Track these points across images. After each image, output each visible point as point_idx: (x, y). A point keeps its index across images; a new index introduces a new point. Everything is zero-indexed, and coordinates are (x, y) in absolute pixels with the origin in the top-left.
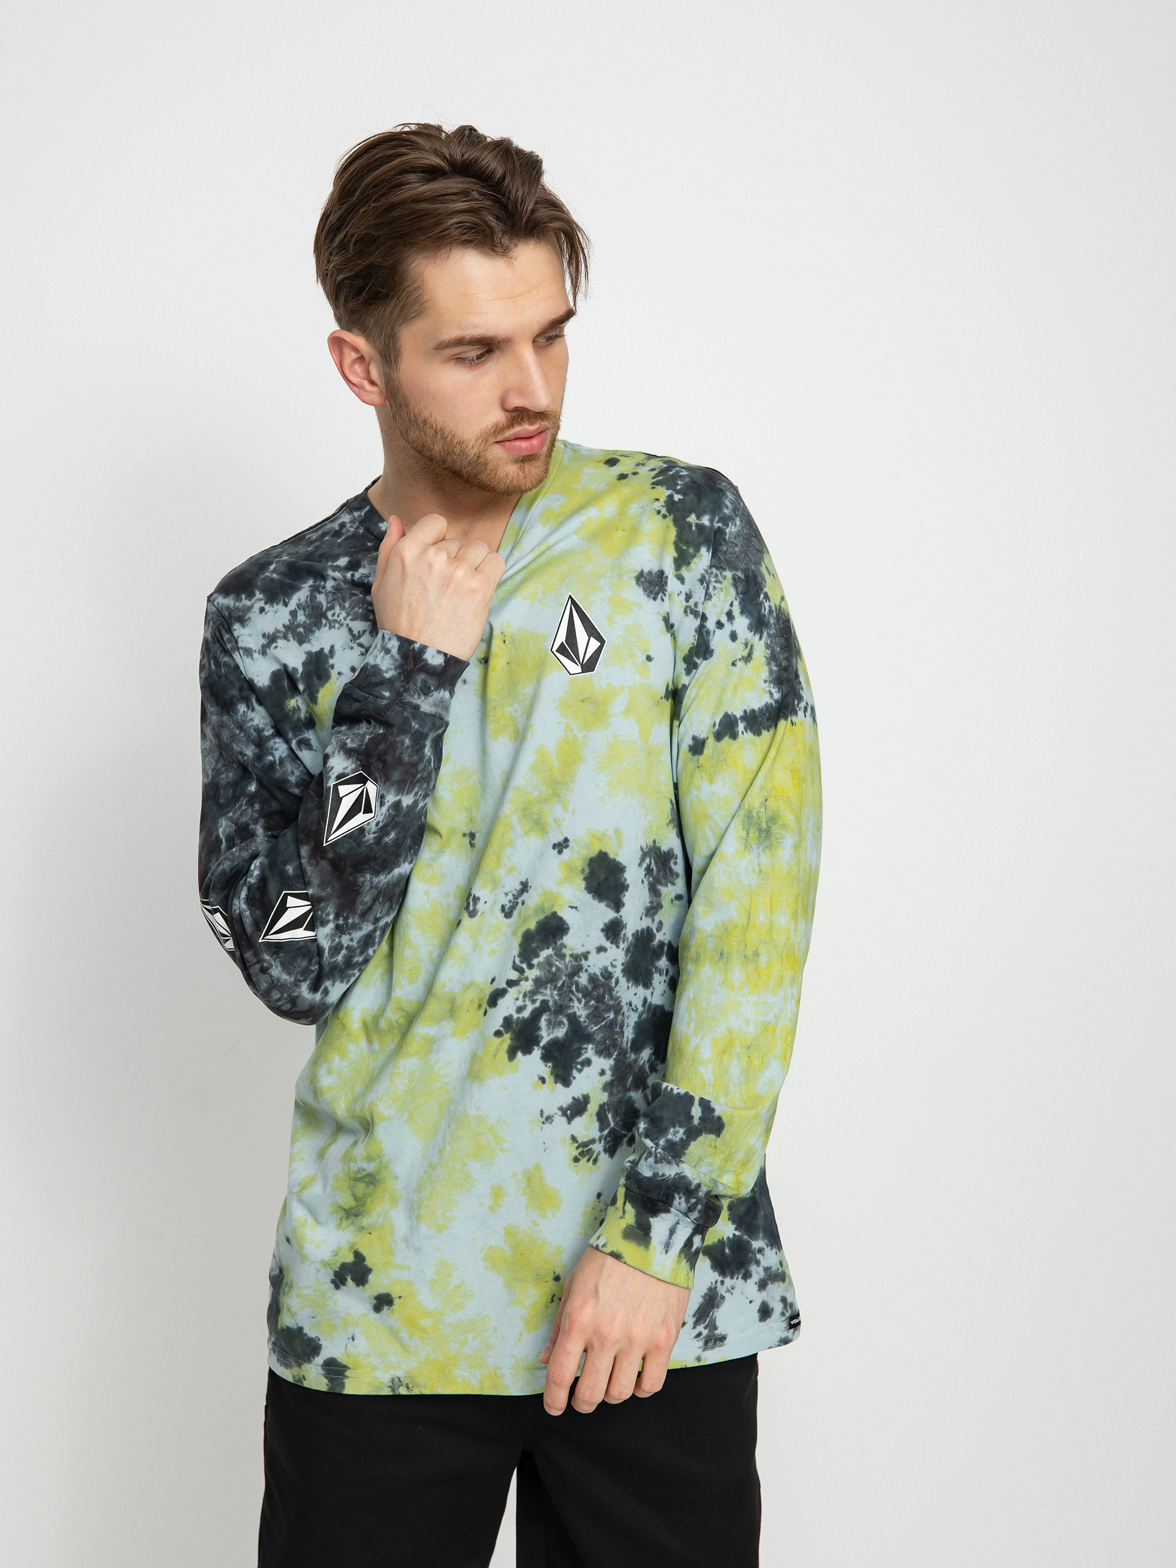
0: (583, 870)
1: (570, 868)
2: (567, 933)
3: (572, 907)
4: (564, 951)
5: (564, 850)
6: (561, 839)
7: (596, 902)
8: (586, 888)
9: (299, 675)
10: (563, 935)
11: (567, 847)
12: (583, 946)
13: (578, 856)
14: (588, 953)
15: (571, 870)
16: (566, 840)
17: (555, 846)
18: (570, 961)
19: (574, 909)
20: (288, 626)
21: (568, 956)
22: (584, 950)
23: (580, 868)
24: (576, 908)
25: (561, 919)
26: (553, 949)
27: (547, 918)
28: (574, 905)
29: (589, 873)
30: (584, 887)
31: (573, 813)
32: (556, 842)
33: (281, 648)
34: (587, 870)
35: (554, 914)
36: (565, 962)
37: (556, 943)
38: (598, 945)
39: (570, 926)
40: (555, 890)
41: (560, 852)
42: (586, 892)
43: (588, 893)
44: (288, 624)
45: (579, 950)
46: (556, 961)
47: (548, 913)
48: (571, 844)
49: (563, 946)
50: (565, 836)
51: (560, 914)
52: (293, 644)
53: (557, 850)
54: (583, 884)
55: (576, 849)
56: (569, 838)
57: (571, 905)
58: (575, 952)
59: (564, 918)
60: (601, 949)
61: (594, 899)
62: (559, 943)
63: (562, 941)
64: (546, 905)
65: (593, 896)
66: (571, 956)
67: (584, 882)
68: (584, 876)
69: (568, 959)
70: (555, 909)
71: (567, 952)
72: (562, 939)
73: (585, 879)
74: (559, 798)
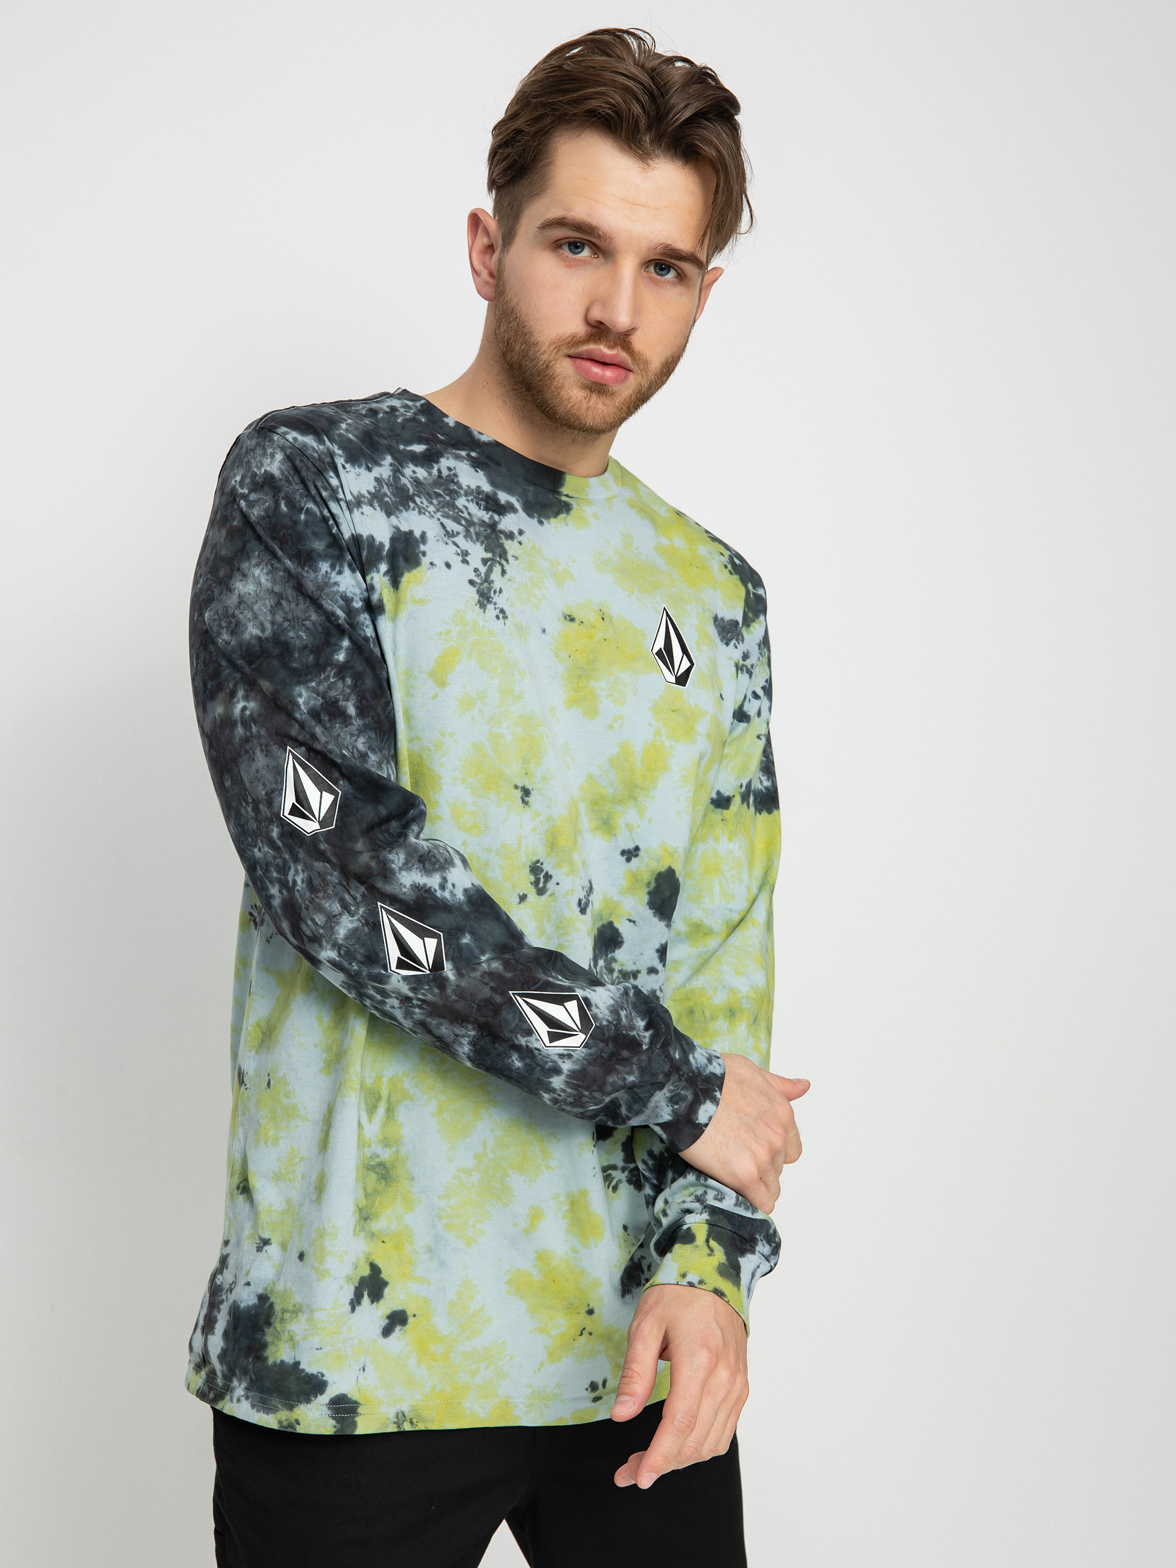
0: (649, 884)
1: (635, 878)
2: (620, 947)
3: (630, 921)
4: (614, 965)
5: (633, 858)
6: (631, 846)
7: (656, 920)
8: (648, 903)
9: (385, 553)
10: (615, 948)
11: (636, 856)
12: (634, 963)
13: (647, 867)
14: (638, 972)
15: (637, 881)
16: (637, 849)
17: (623, 853)
18: (617, 977)
19: (632, 923)
20: (373, 493)
21: (616, 971)
22: (634, 968)
23: (646, 881)
24: (634, 922)
25: (616, 931)
26: (605, 961)
27: (603, 926)
28: (633, 919)
29: (654, 888)
30: (646, 901)
31: (649, 822)
32: (626, 849)
33: (367, 515)
34: (653, 885)
35: (611, 924)
36: (612, 977)
37: (607, 955)
38: (650, 965)
39: (625, 940)
40: (616, 899)
41: (628, 860)
42: (648, 907)
43: (650, 908)
44: (374, 491)
45: (630, 967)
46: (605, 974)
47: (605, 922)
48: (642, 853)
49: (614, 960)
50: (637, 844)
51: (616, 925)
52: (380, 515)
53: (625, 857)
54: (646, 898)
55: (646, 860)
56: (640, 847)
57: (629, 918)
58: (625, 968)
59: (621, 931)
60: (652, 971)
61: (655, 916)
62: (610, 956)
63: (613, 954)
64: (604, 913)
65: (654, 913)
66: (620, 971)
67: (648, 896)
68: (648, 889)
69: (616, 974)
70: (612, 919)
71: (616, 967)
72: (614, 952)
73: (649, 893)
74: (636, 801)
